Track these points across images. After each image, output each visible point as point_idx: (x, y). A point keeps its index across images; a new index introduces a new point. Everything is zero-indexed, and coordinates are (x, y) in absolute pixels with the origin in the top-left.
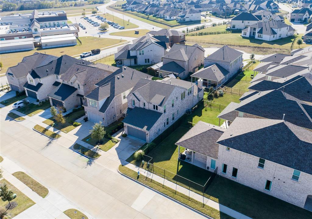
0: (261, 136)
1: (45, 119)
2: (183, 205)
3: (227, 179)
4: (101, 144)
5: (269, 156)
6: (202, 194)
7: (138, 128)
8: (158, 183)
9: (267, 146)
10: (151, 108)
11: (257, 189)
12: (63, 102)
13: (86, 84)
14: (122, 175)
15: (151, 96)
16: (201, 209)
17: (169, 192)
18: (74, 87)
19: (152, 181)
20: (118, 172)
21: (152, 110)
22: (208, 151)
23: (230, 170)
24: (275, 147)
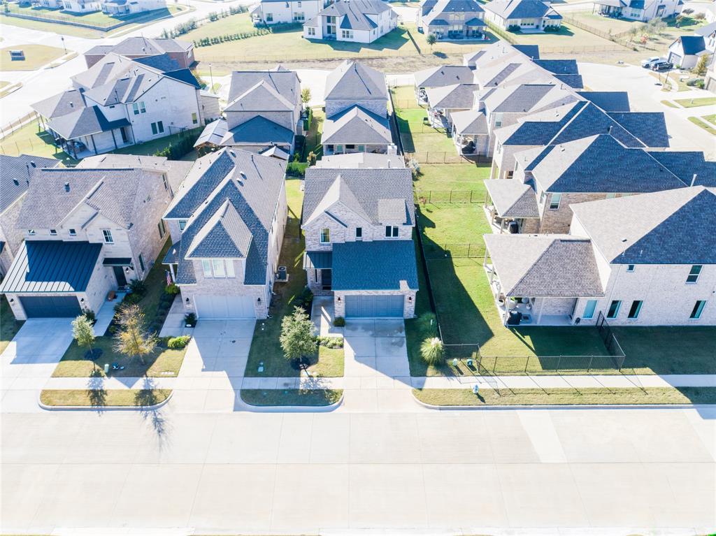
0: (683, 224)
1: (55, 365)
2: (614, 408)
3: (620, 327)
4: (309, 365)
5: (710, 257)
6: (617, 371)
7: (381, 292)
8: (528, 390)
9: (699, 240)
10: (380, 235)
11: (675, 324)
12: (80, 295)
13: (132, 225)
14: (440, 409)
15: (370, 208)
16: (645, 398)
17: (568, 396)
18: (88, 242)
19: (513, 392)
20: (427, 407)
21: (383, 239)
22: (579, 288)
23: (625, 309)
24: (712, 237)
